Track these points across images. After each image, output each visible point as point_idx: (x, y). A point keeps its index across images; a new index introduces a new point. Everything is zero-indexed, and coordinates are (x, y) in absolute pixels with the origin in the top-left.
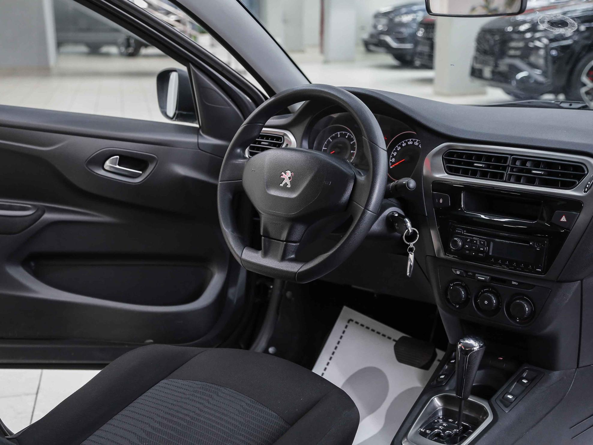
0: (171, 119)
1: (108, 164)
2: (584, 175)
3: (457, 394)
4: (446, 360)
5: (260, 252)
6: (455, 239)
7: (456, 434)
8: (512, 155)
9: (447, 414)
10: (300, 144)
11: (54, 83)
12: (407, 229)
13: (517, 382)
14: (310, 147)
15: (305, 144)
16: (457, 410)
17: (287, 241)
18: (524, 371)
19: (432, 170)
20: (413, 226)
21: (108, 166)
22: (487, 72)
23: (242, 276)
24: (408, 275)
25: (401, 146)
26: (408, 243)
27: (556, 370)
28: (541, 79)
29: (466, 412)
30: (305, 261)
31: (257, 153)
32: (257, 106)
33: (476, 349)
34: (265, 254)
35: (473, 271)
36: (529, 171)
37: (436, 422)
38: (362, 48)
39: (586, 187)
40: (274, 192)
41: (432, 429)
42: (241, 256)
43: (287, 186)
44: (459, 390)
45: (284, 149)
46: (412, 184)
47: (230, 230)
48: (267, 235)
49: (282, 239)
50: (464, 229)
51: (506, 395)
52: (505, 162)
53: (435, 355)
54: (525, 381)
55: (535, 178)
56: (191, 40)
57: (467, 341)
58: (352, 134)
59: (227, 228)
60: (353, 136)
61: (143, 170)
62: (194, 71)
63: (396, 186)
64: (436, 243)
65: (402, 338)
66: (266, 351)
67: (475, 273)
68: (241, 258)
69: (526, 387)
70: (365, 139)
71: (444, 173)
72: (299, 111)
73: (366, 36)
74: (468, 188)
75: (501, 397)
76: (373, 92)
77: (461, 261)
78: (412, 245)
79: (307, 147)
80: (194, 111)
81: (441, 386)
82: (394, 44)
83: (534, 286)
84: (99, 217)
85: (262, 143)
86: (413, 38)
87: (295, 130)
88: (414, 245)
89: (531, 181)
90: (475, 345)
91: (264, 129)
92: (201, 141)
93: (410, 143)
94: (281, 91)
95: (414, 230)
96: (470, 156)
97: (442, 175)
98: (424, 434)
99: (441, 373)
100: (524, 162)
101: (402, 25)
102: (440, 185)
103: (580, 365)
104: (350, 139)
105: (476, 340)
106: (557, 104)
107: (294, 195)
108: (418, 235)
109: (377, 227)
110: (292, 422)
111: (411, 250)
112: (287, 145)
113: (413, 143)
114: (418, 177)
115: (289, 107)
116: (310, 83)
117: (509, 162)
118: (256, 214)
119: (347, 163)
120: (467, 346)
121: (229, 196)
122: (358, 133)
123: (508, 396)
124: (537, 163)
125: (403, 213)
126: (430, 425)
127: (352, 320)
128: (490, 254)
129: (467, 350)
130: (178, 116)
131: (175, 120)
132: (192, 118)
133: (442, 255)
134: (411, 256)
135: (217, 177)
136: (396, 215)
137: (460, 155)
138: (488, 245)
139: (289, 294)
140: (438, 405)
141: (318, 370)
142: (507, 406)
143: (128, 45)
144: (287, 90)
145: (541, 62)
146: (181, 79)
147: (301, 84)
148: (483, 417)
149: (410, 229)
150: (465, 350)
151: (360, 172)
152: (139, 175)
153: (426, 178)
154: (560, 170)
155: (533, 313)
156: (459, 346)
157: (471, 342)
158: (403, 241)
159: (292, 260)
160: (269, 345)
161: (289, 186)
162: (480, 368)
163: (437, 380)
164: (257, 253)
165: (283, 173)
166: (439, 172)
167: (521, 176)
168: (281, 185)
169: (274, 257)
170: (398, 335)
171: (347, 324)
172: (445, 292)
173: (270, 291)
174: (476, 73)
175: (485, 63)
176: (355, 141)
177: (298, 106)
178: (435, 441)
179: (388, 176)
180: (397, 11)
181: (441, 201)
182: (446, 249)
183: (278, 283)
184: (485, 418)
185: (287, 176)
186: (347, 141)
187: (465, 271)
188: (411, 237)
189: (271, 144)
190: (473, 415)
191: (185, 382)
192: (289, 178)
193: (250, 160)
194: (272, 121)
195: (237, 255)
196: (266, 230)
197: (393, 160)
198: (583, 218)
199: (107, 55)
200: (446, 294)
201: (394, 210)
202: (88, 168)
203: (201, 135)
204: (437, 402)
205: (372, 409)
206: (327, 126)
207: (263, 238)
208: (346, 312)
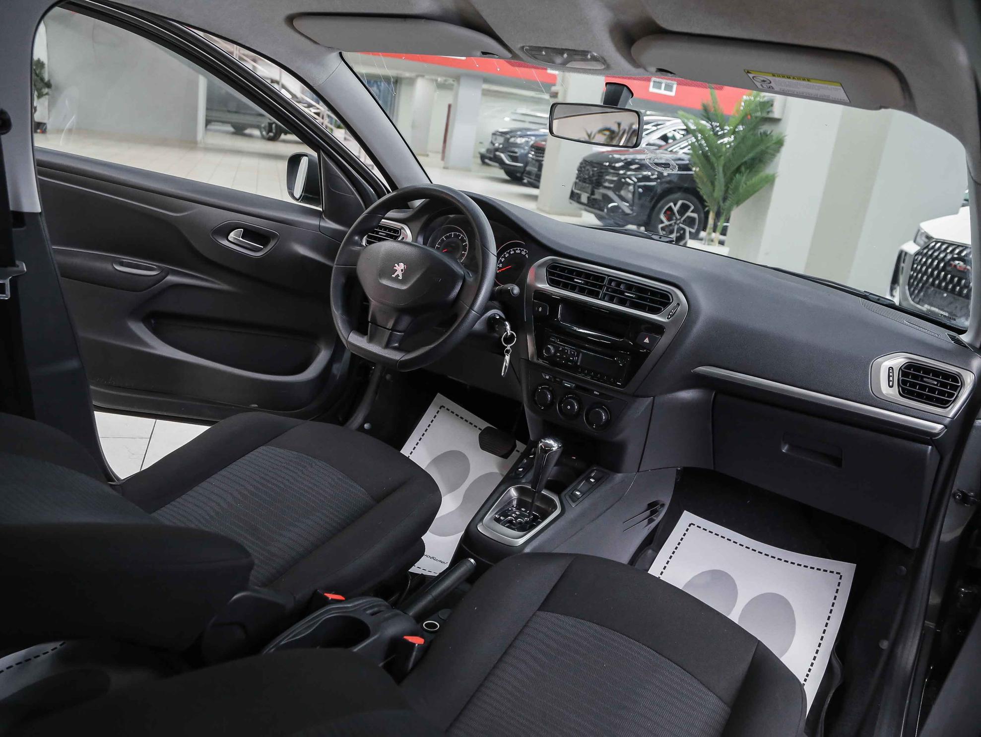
0: (297, 200)
1: (232, 236)
2: (670, 303)
3: (532, 487)
4: (525, 454)
5: (366, 337)
6: (549, 346)
7: (526, 522)
8: (609, 276)
9: (521, 503)
10: (415, 239)
11: (199, 156)
12: (506, 331)
13: (586, 481)
14: (425, 243)
15: (420, 239)
16: (531, 501)
17: (393, 329)
18: (592, 472)
19: (535, 279)
20: (512, 329)
21: (232, 237)
22: (584, 198)
23: (347, 356)
24: (502, 375)
25: (509, 253)
26: (506, 345)
27: (619, 472)
28: (628, 211)
29: (538, 504)
30: (408, 351)
31: (374, 242)
32: (379, 197)
33: (554, 449)
34: (371, 340)
35: (561, 378)
36: (622, 293)
37: (510, 510)
38: (479, 161)
39: (669, 314)
40: (385, 282)
41: (506, 516)
42: (348, 338)
43: (399, 278)
44: (535, 482)
45: (399, 241)
46: (516, 290)
47: (340, 312)
48: (374, 321)
49: (388, 327)
50: (557, 338)
51: (574, 492)
52: (603, 282)
53: (515, 446)
54: (592, 480)
55: (627, 300)
56: (327, 131)
57: (547, 441)
58: (464, 236)
59: (337, 310)
60: (466, 239)
61: (265, 244)
62: (324, 159)
63: (501, 291)
64: (531, 348)
65: (487, 428)
66: (362, 426)
67: (563, 380)
68: (347, 341)
69: (593, 486)
70: (478, 242)
71: (545, 284)
72: (418, 208)
73: (483, 150)
74: (564, 300)
75: (570, 494)
76: (490, 200)
77: (551, 367)
78: (508, 347)
79: (422, 243)
80: (319, 196)
81: (519, 478)
82: (507, 161)
83: (613, 397)
84: (219, 284)
85: (380, 233)
86: (524, 159)
87: (412, 224)
88: (511, 347)
89: (622, 302)
90: (554, 445)
91: (383, 220)
92: (323, 224)
93: (518, 251)
94: (403, 187)
95: (512, 334)
96: (571, 272)
97: (544, 286)
98: (498, 520)
99: (519, 466)
100: (619, 284)
101: (516, 145)
102: (541, 295)
103: (640, 470)
104: (463, 240)
105: (555, 441)
106: (649, 236)
107: (404, 287)
108: (516, 339)
109: (478, 326)
110: (379, 499)
111: (508, 351)
112: (403, 238)
113: (521, 252)
114: (522, 284)
115: (409, 203)
116: (432, 183)
117: (606, 282)
118: (366, 299)
119: (457, 262)
120: (547, 445)
121: (343, 280)
122: (471, 236)
123: (576, 493)
124: (630, 286)
125: (503, 316)
126: (504, 512)
127: (444, 407)
128: (579, 364)
129: (546, 450)
130: (304, 198)
131: (300, 202)
132: (317, 202)
133: (535, 360)
134: (507, 358)
135: (333, 259)
136: (498, 317)
137: (563, 269)
138: (578, 356)
139: (388, 377)
140: (514, 495)
141: (405, 451)
142: (574, 502)
143: (270, 130)
144: (409, 187)
145: (630, 196)
146: (311, 163)
147: (423, 182)
148: (552, 509)
149: (509, 332)
150: (544, 449)
151: (469, 271)
152: (259, 250)
153: (529, 286)
154: (649, 295)
155: (608, 421)
156: (541, 444)
157: (551, 442)
158: (502, 342)
159: (395, 349)
160: (365, 422)
161: (400, 278)
162: (556, 465)
163: (515, 472)
164: (363, 337)
165: (396, 265)
166: (542, 282)
167: (615, 296)
168: (393, 276)
169: (379, 344)
170: (484, 425)
171: (439, 410)
172: (533, 393)
173: (371, 372)
174: (574, 196)
175: (583, 189)
176: (467, 243)
177: (418, 203)
178: (507, 527)
179: (495, 281)
180: (512, 133)
181: (540, 309)
182: (539, 354)
183: (379, 367)
184: (554, 510)
185: (400, 268)
186: (460, 242)
187: (553, 377)
188: (509, 340)
189: (388, 235)
190: (543, 506)
191: (282, 451)
192: (402, 270)
193: (366, 248)
194: (391, 214)
195: (344, 337)
196: (373, 317)
197: (501, 265)
198: (664, 341)
199: (250, 136)
200: (534, 395)
201: (496, 312)
202: (213, 237)
203: (323, 218)
204: (513, 492)
205: (453, 488)
206: (442, 225)
207: (370, 324)
208: (440, 398)
